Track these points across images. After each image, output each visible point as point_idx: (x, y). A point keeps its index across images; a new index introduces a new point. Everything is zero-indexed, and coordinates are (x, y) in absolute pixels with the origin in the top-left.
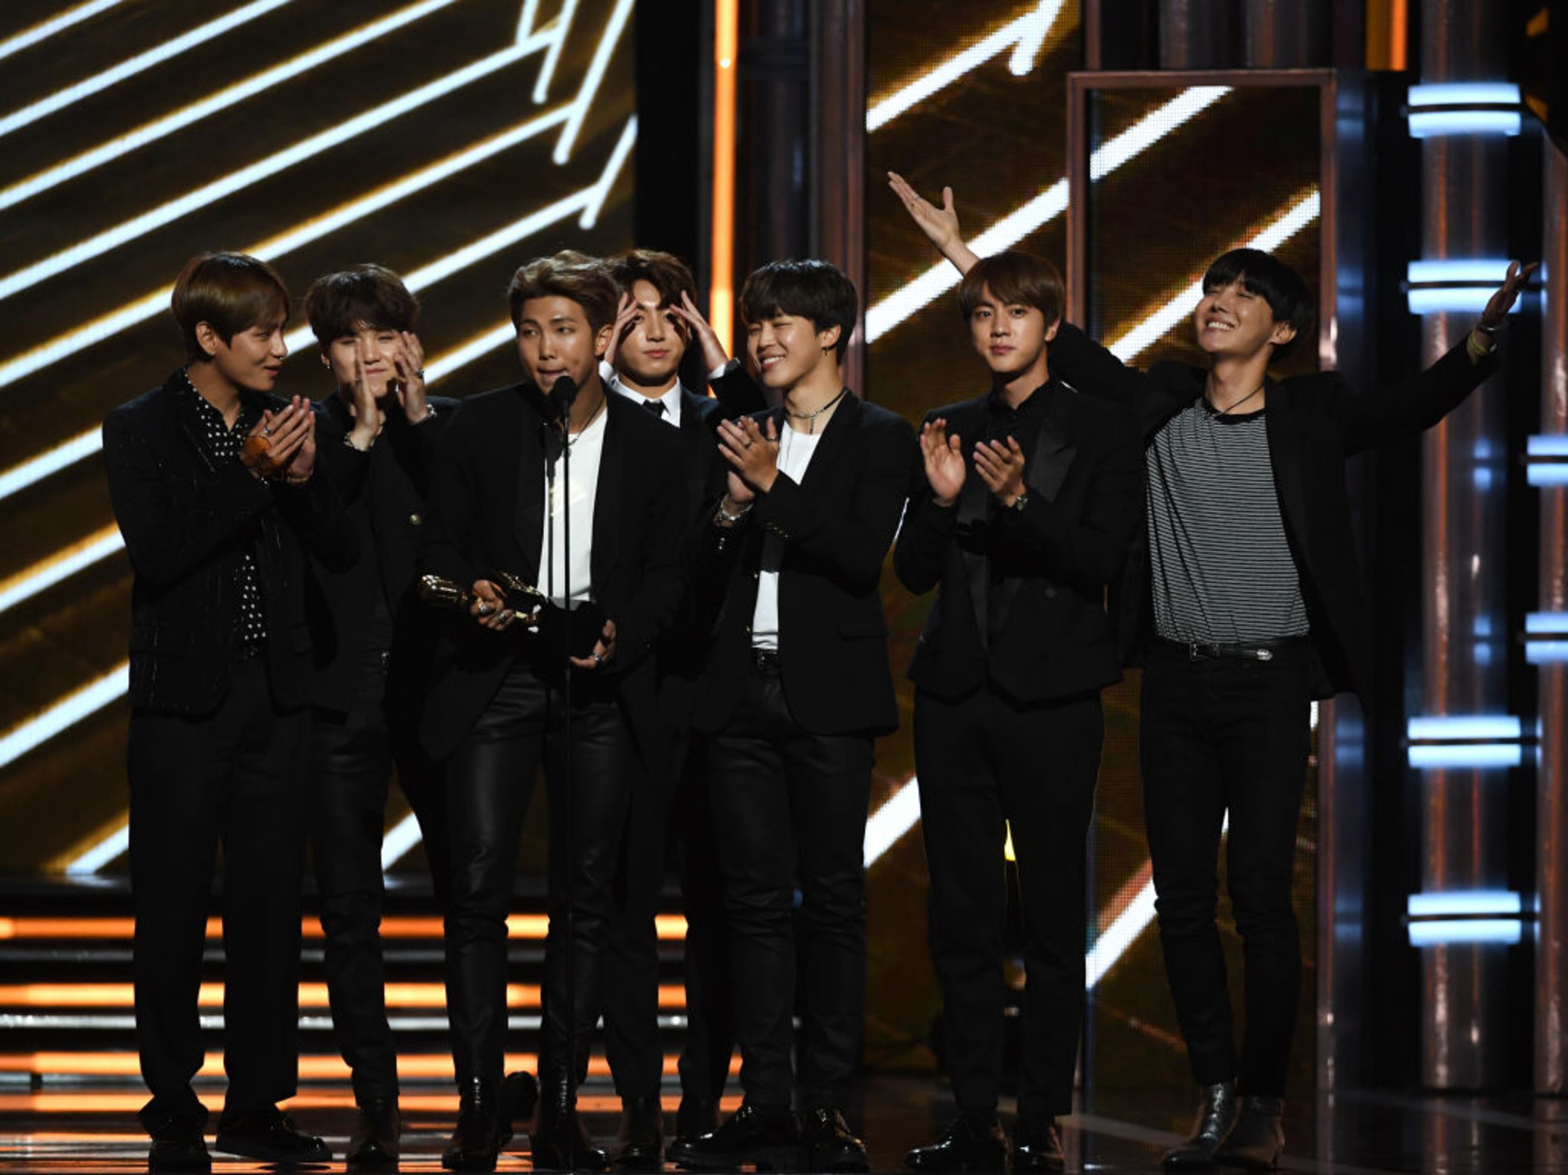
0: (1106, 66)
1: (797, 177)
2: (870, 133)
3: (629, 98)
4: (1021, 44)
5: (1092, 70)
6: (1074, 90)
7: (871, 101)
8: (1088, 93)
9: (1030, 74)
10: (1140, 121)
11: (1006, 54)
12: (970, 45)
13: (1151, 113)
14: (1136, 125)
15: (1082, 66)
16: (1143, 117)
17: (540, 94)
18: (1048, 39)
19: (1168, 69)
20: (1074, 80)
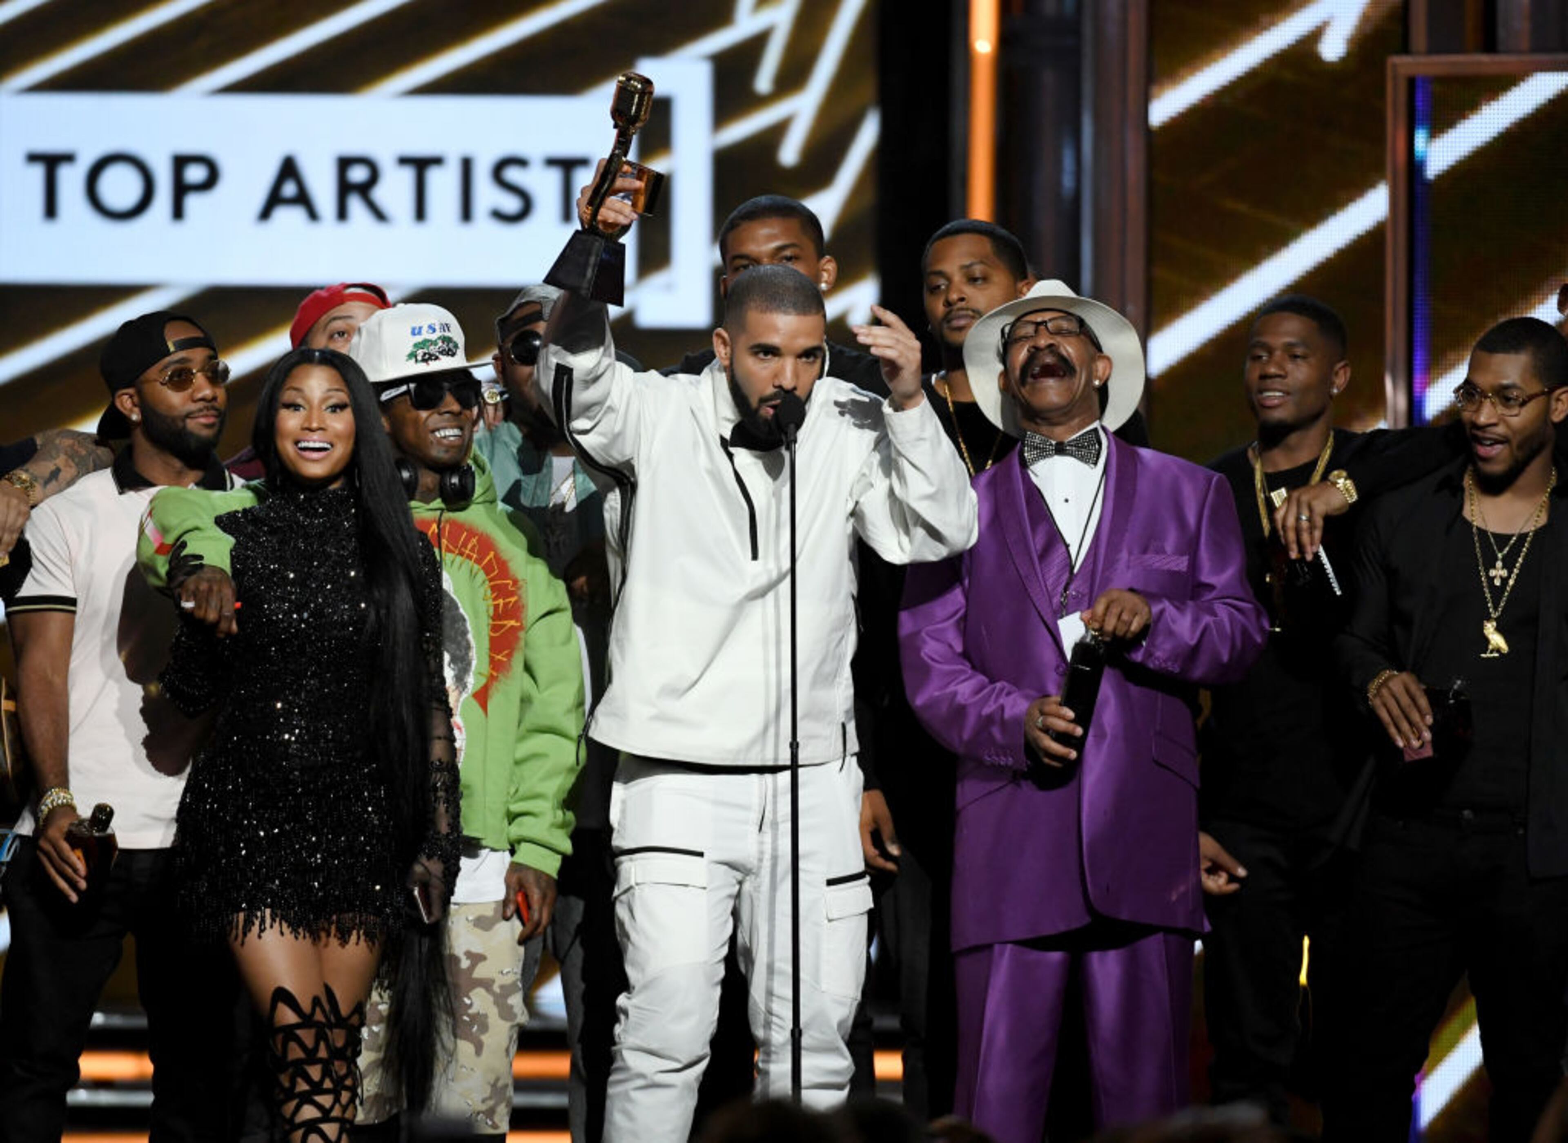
0: (1434, 49)
1: (1068, 181)
2: (1154, 129)
3: (868, 87)
4: (1332, 24)
5: (1418, 53)
6: (1395, 78)
7: (1155, 89)
8: (1412, 82)
9: (1343, 60)
10: (1472, 114)
11: (1315, 36)
12: (1272, 24)
13: (1486, 105)
14: (1468, 118)
15: (1405, 49)
16: (1477, 109)
17: (764, 82)
18: (1365, 19)
19: (1508, 52)
20: (1395, 66)
